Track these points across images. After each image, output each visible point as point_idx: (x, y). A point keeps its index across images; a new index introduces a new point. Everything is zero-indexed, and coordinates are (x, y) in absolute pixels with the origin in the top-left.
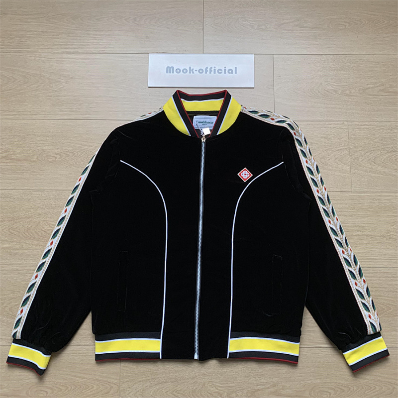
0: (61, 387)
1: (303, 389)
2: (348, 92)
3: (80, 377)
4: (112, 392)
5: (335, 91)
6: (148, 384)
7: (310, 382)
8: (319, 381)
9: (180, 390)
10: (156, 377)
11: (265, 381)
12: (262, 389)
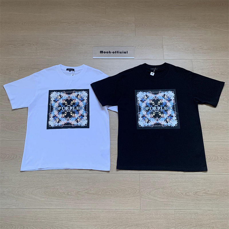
0: (115, 191)
1: (216, 192)
2: (223, 74)
3: (123, 186)
4: (137, 192)
5: (218, 73)
6: (152, 189)
7: (219, 188)
8: (223, 188)
9: (165, 192)
10: (155, 186)
11: (200, 188)
12: (199, 191)
